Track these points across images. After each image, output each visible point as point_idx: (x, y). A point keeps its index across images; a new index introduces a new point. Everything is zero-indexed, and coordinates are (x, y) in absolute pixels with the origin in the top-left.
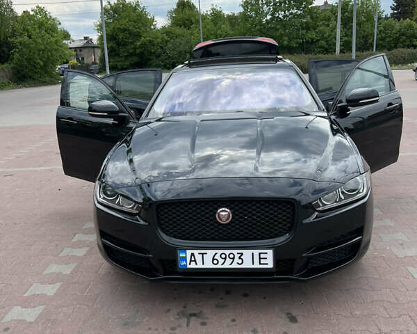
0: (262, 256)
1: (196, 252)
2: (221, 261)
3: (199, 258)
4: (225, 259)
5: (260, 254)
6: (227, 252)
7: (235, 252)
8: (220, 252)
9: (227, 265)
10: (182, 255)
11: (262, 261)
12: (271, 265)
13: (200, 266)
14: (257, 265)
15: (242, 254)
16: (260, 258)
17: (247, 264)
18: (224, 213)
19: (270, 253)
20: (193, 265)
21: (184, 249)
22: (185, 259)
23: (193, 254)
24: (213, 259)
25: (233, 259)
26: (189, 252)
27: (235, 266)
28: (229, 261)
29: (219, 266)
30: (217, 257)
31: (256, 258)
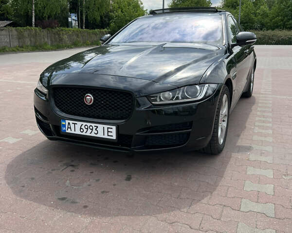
0: (109, 130)
1: (71, 122)
2: (85, 130)
3: (72, 126)
4: (87, 129)
5: (108, 128)
6: (89, 124)
7: (93, 125)
8: (84, 124)
9: (88, 134)
10: (63, 123)
11: (110, 134)
12: (114, 137)
13: (73, 132)
14: (106, 136)
15: (97, 127)
16: (108, 132)
17: (101, 135)
19: (114, 128)
20: (69, 131)
21: (65, 119)
22: (64, 126)
23: (69, 123)
24: (81, 128)
25: (92, 129)
26: (67, 122)
27: (93, 135)
28: (90, 131)
29: (84, 134)
30: (83, 127)
31: (106, 131)
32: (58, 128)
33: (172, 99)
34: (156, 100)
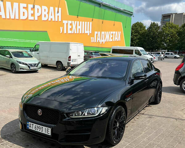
0: (48, 130)
1: (31, 123)
2: (37, 129)
3: (32, 125)
5: (47, 129)
6: (39, 126)
7: (41, 126)
8: (37, 125)
9: (38, 131)
10: (28, 123)
12: (50, 134)
13: (32, 129)
14: (46, 133)
15: (42, 128)
16: (47, 131)
17: (44, 132)
18: (40, 112)
19: (50, 129)
20: (30, 128)
21: (28, 121)
22: (28, 125)
23: (30, 124)
24: (35, 127)
25: (40, 129)
26: (29, 123)
27: (40, 131)
28: (39, 129)
30: (36, 127)
31: (46, 131)
32: (25, 125)
33: (81, 115)
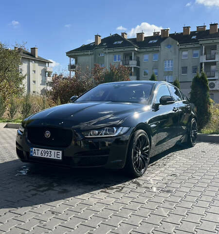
0: (58, 154)
1: (36, 149)
2: (44, 154)
3: (36, 151)
4: (45, 153)
5: (57, 152)
6: (46, 150)
7: (49, 150)
8: (44, 150)
9: (45, 157)
10: (31, 150)
11: (58, 156)
12: (61, 159)
13: (37, 155)
14: (56, 158)
15: (51, 152)
17: (52, 157)
19: (61, 152)
20: (34, 155)
21: (32, 147)
22: (32, 152)
24: (41, 153)
25: (48, 153)
26: (34, 149)
27: (48, 157)
29: (43, 156)
30: (43, 152)
31: (55, 155)
32: (28, 153)
33: (98, 135)
34: (88, 135)
